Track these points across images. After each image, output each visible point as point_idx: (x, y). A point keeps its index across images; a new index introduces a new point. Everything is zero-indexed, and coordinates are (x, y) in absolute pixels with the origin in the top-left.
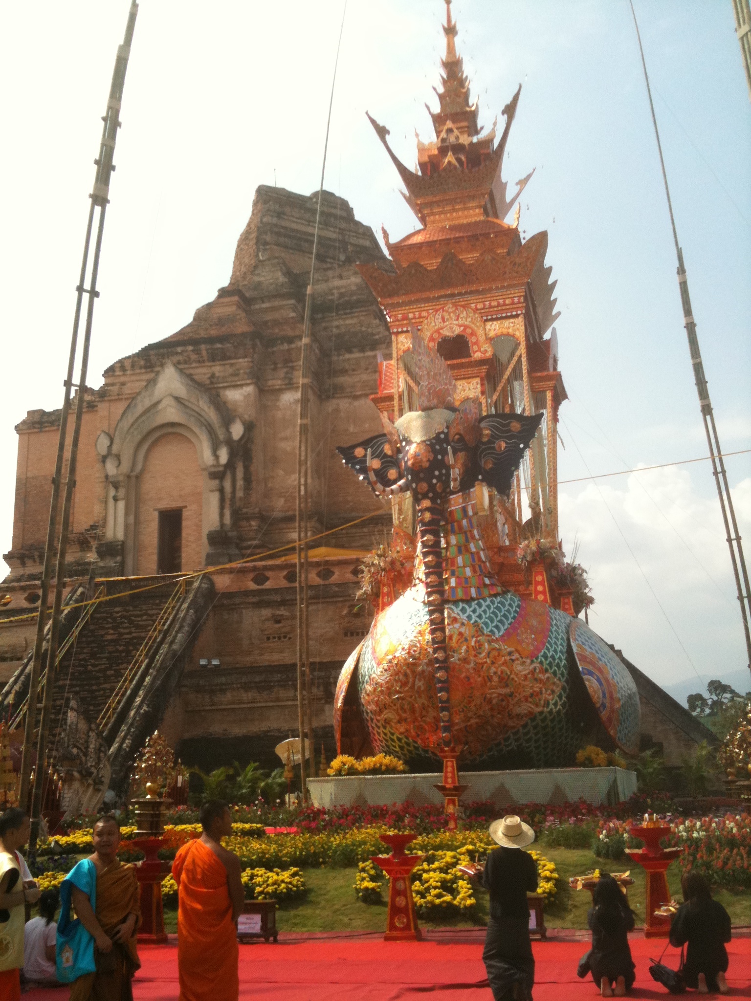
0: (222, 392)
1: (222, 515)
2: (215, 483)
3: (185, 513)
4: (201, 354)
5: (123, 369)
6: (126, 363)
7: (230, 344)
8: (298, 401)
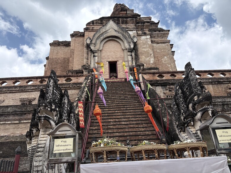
1: (132, 63)
2: (129, 53)
3: (118, 63)
4: (119, 21)
5: (93, 23)
6: (95, 22)
7: (129, 19)
8: (147, 38)
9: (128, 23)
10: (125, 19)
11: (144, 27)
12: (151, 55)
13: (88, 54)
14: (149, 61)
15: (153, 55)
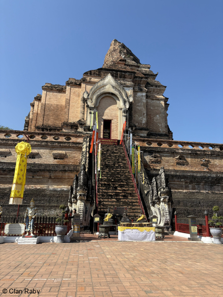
0: (123, 87)
2: (124, 114)
3: (112, 122)
4: (117, 75)
5: (91, 74)
6: (92, 72)
7: (127, 74)
8: (142, 96)
9: (126, 78)
10: (123, 73)
11: (142, 82)
12: (144, 114)
13: (84, 108)
14: (142, 121)
15: (145, 114)
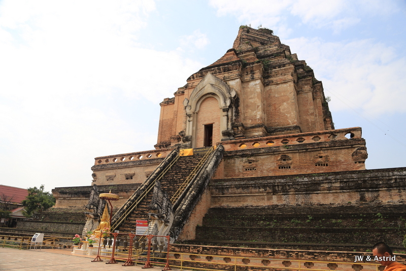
0: (228, 82)
1: (228, 125)
2: (225, 113)
3: (214, 125)
6: (195, 76)
7: (231, 65)
8: (256, 84)
9: (231, 70)
10: (227, 66)
11: (254, 68)
12: (258, 106)
14: (256, 116)
15: (261, 107)
